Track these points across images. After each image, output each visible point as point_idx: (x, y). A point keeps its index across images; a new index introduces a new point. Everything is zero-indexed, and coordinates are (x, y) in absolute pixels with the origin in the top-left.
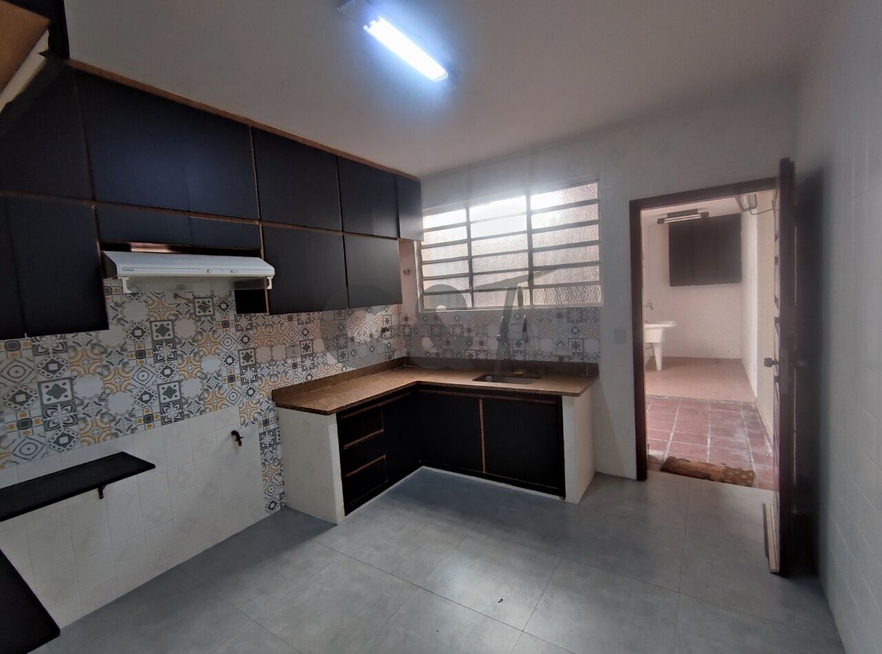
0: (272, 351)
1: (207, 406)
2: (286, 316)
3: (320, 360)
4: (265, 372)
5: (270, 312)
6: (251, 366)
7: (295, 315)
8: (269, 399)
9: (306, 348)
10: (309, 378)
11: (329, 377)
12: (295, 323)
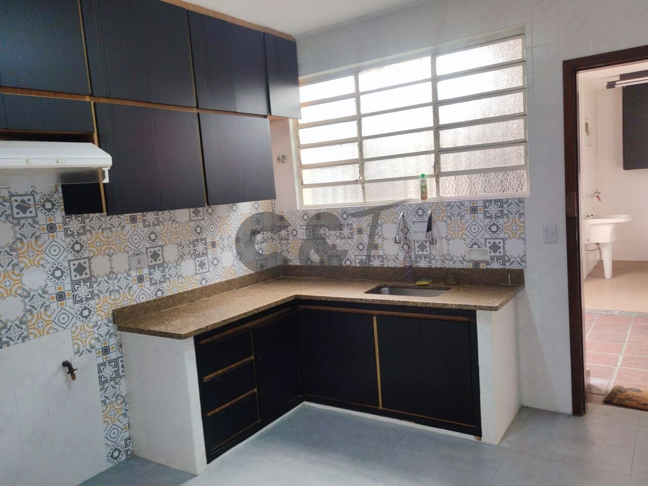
0: (111, 260)
1: (30, 331)
2: (127, 216)
3: (173, 271)
4: (104, 287)
5: (107, 211)
6: (85, 281)
7: (139, 215)
8: (109, 322)
9: (155, 256)
10: (159, 294)
11: (185, 292)
12: (141, 225)
